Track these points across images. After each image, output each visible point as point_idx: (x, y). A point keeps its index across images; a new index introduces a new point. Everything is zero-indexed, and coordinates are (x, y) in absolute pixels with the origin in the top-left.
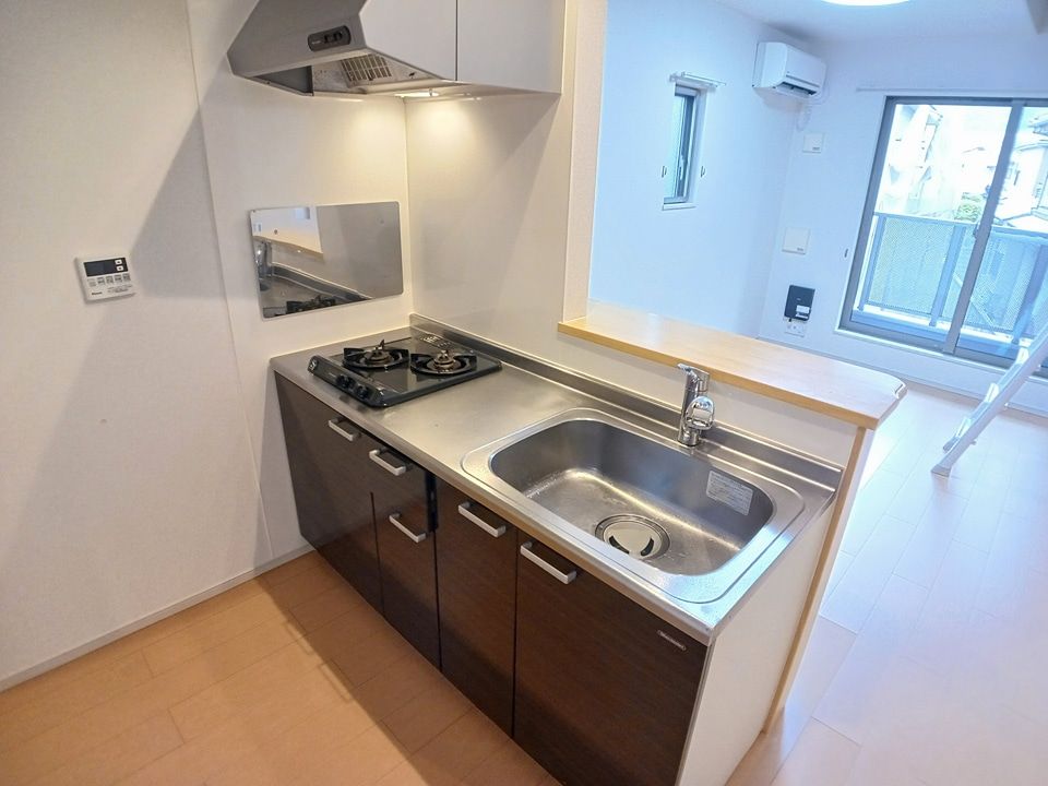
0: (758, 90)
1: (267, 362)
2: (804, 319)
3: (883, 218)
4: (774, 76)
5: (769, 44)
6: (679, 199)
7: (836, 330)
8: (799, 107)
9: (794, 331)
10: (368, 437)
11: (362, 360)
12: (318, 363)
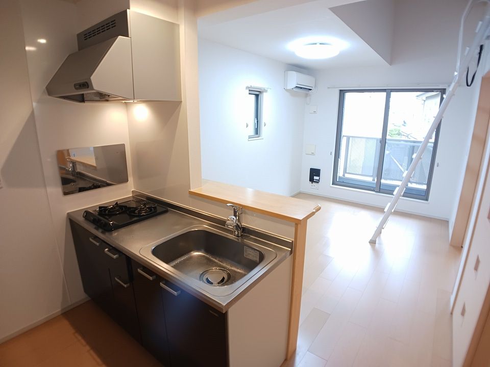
0: (287, 90)
1: (66, 214)
2: (318, 181)
3: (348, 138)
4: (292, 85)
5: (289, 72)
6: (257, 136)
7: (331, 185)
8: (307, 95)
9: (314, 187)
10: (105, 244)
11: (107, 212)
12: (86, 214)
